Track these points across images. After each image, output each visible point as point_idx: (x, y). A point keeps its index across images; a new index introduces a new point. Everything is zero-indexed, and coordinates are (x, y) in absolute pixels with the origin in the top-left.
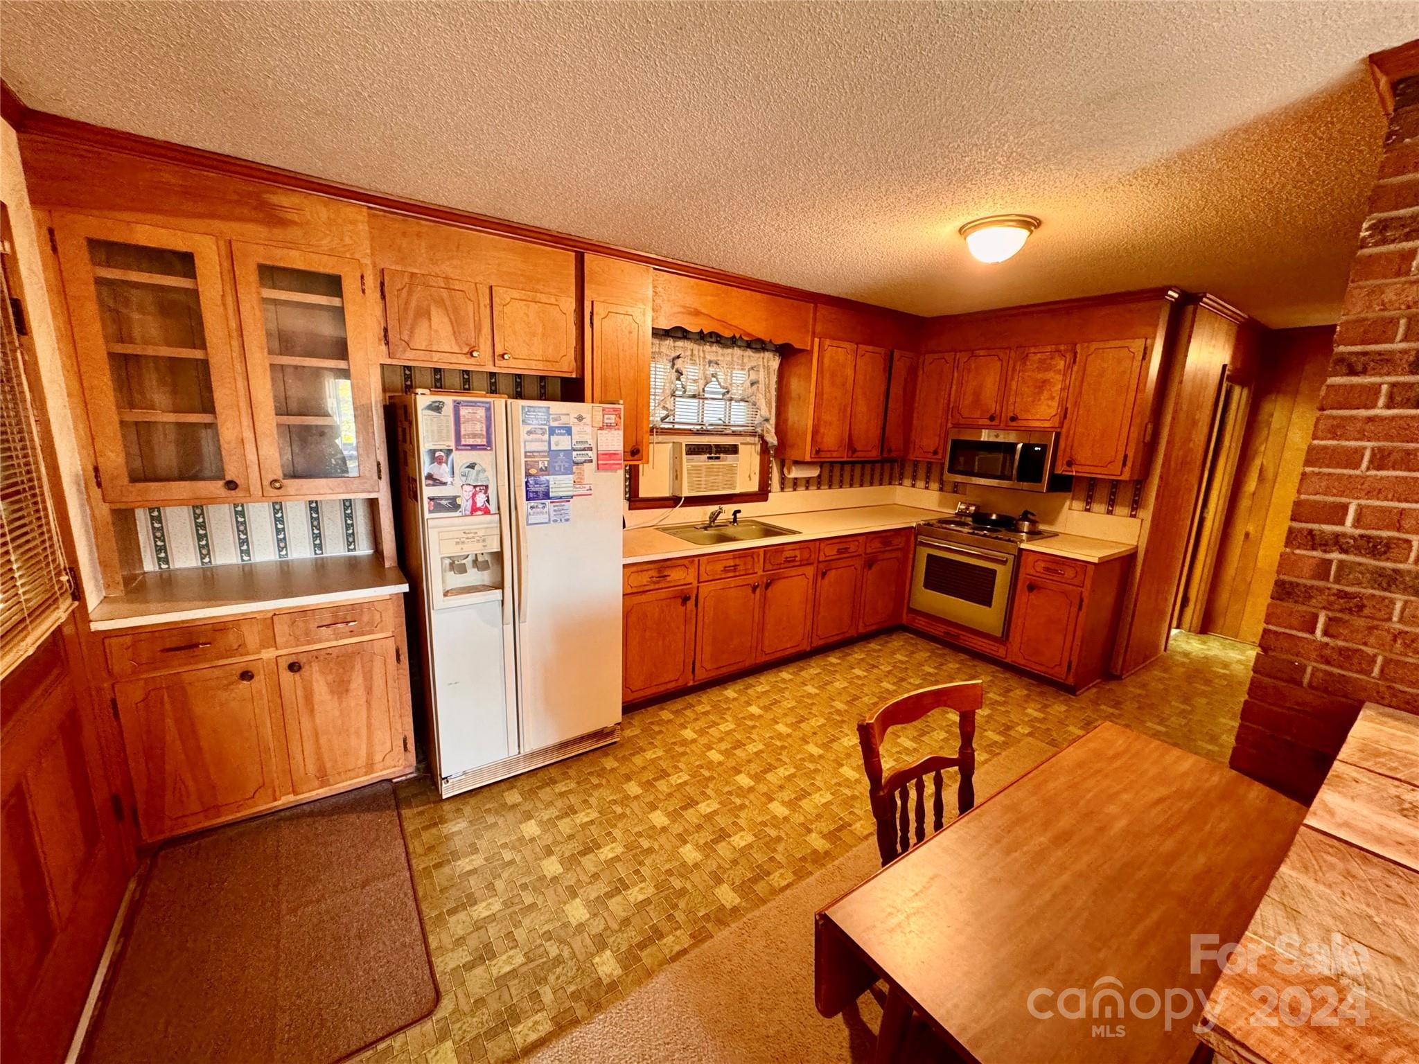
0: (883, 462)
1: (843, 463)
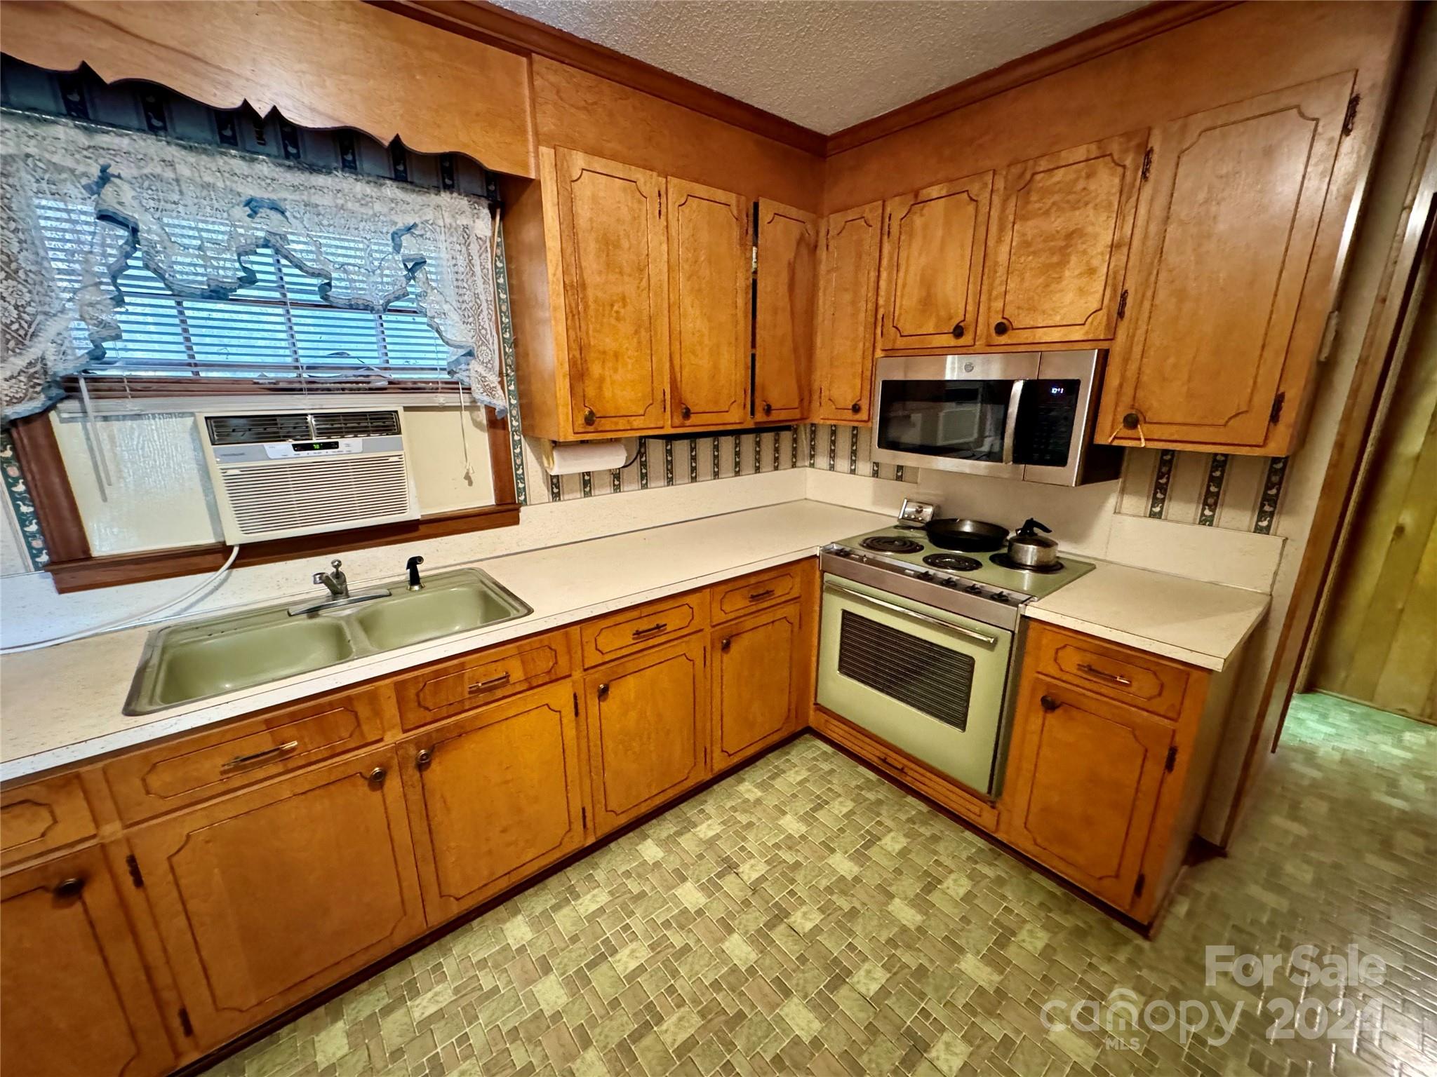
0: (758, 430)
1: (669, 438)
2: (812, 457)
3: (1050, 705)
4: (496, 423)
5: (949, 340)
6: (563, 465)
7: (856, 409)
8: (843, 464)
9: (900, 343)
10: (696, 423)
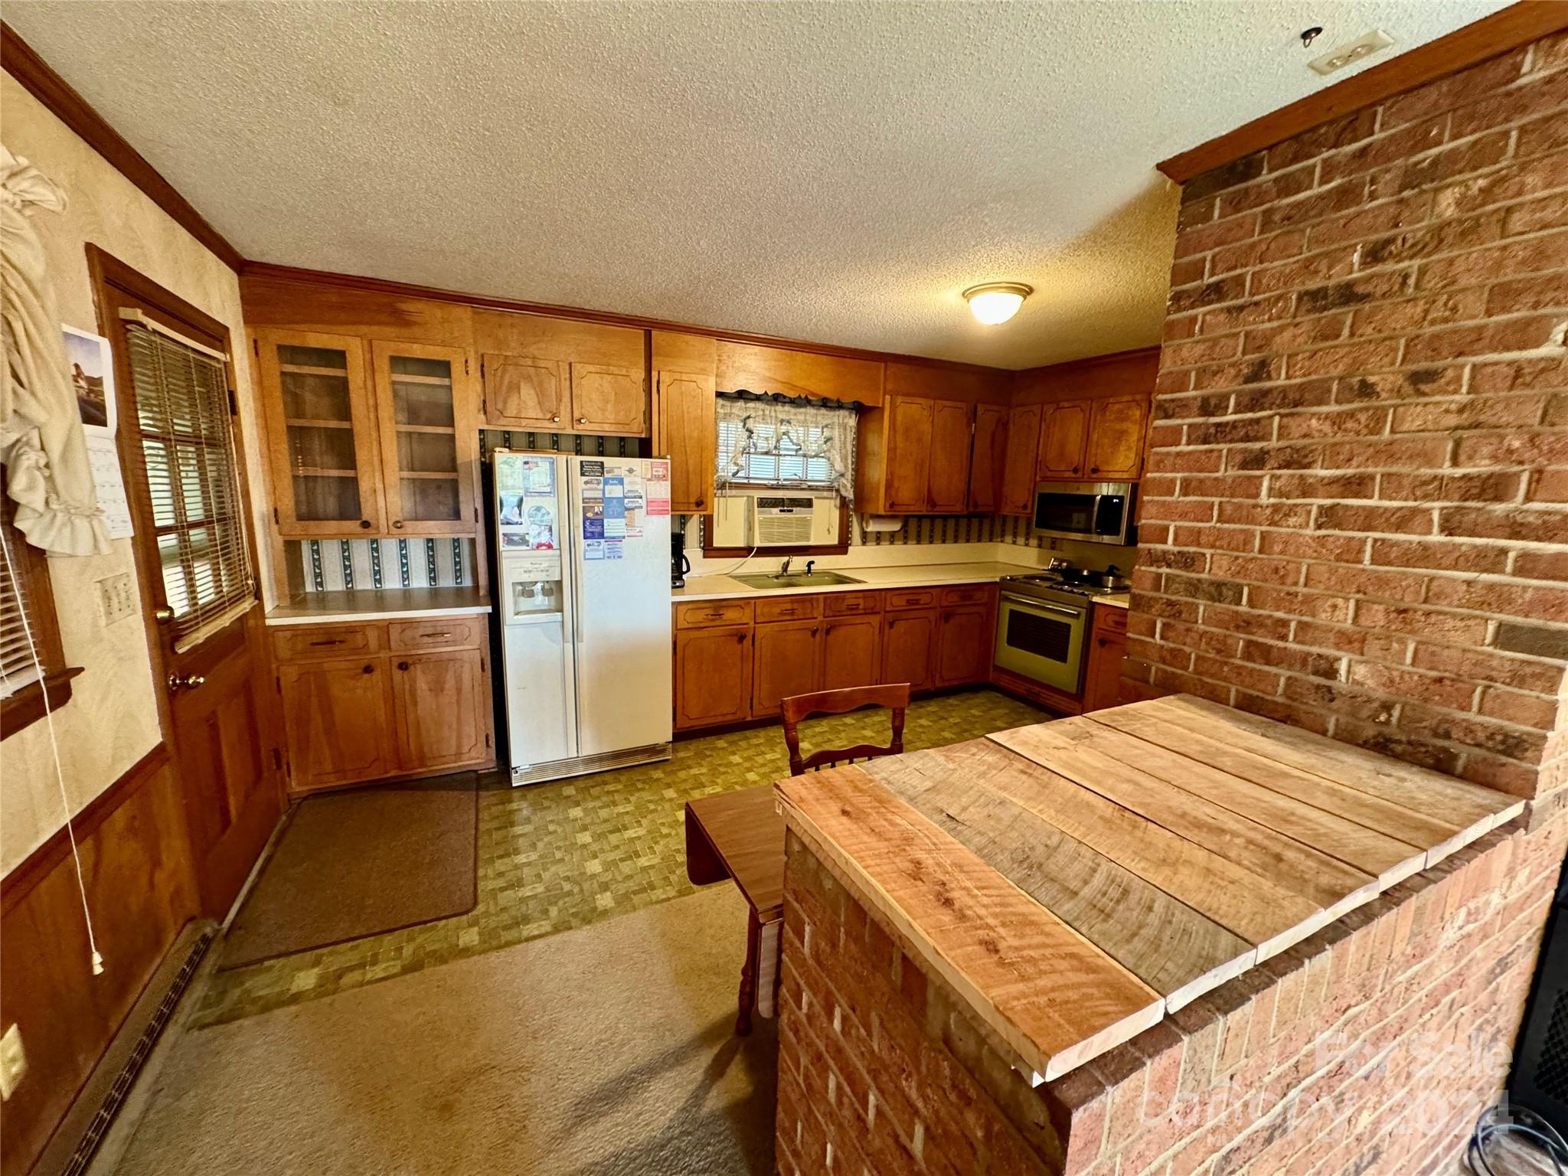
0: (969, 517)
2: (1003, 536)
3: (1103, 643)
4: (844, 504)
5: (1071, 474)
6: (872, 527)
7: (1025, 507)
8: (1021, 540)
9: (1049, 474)
10: (939, 510)
